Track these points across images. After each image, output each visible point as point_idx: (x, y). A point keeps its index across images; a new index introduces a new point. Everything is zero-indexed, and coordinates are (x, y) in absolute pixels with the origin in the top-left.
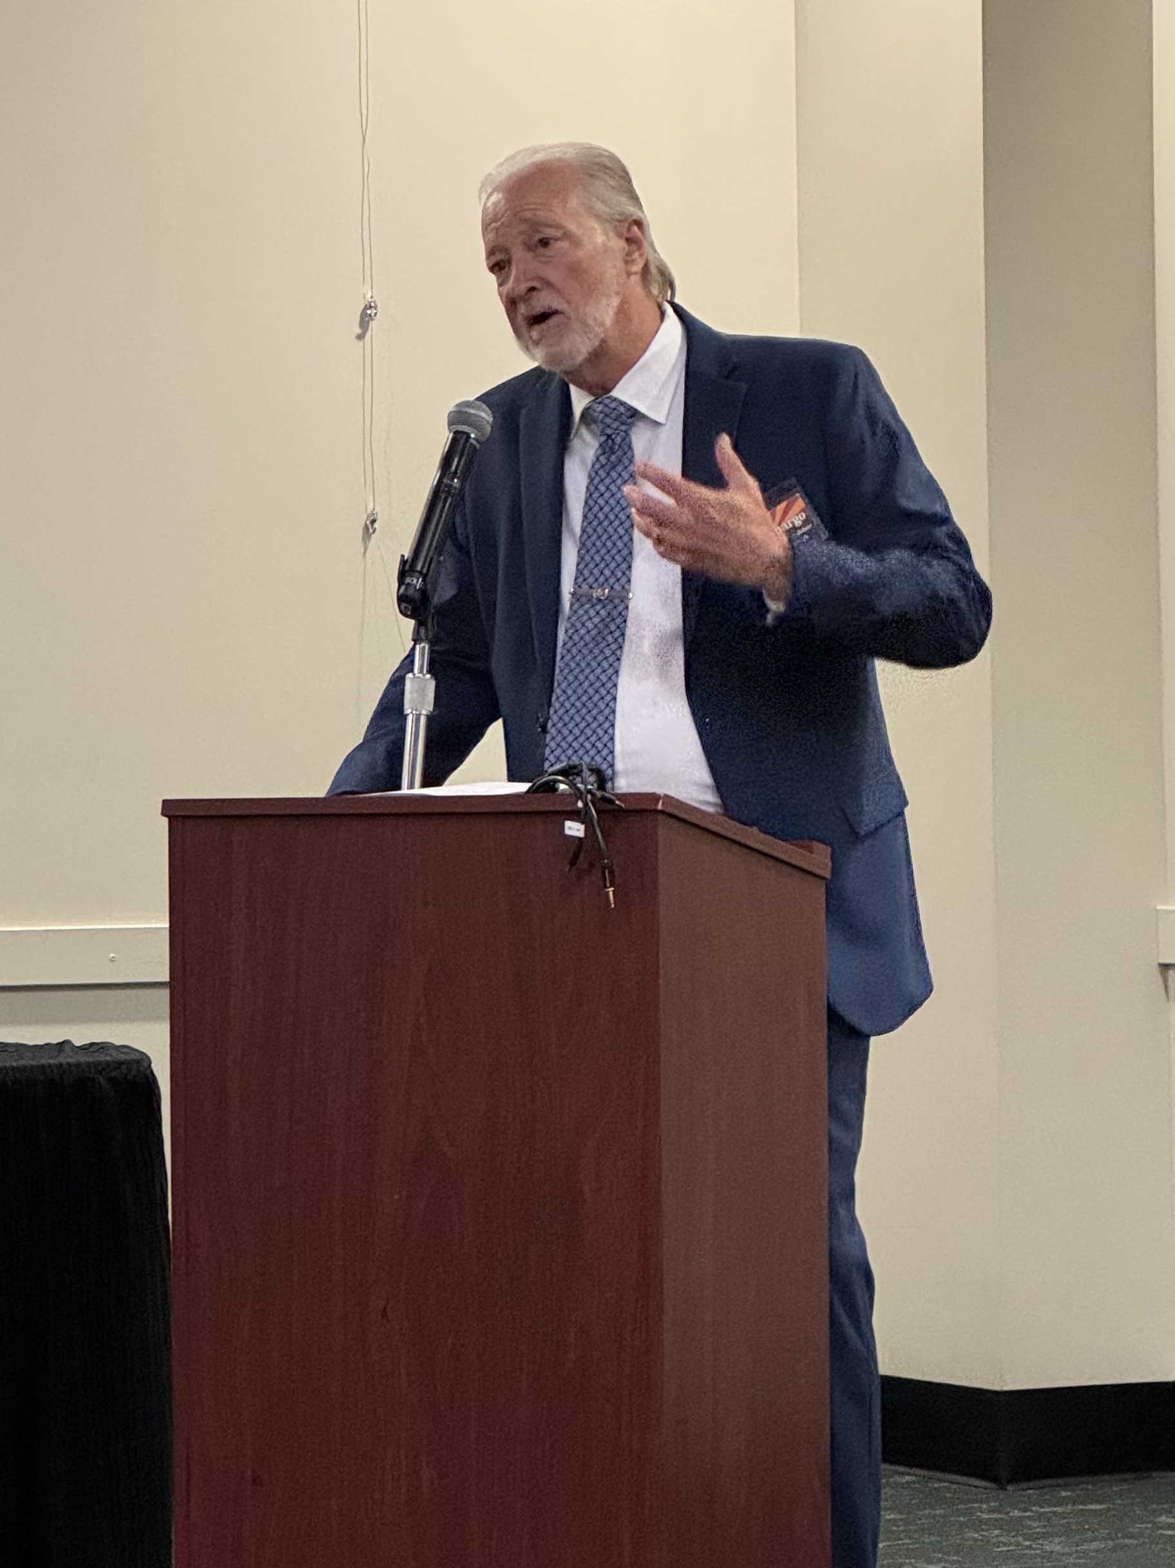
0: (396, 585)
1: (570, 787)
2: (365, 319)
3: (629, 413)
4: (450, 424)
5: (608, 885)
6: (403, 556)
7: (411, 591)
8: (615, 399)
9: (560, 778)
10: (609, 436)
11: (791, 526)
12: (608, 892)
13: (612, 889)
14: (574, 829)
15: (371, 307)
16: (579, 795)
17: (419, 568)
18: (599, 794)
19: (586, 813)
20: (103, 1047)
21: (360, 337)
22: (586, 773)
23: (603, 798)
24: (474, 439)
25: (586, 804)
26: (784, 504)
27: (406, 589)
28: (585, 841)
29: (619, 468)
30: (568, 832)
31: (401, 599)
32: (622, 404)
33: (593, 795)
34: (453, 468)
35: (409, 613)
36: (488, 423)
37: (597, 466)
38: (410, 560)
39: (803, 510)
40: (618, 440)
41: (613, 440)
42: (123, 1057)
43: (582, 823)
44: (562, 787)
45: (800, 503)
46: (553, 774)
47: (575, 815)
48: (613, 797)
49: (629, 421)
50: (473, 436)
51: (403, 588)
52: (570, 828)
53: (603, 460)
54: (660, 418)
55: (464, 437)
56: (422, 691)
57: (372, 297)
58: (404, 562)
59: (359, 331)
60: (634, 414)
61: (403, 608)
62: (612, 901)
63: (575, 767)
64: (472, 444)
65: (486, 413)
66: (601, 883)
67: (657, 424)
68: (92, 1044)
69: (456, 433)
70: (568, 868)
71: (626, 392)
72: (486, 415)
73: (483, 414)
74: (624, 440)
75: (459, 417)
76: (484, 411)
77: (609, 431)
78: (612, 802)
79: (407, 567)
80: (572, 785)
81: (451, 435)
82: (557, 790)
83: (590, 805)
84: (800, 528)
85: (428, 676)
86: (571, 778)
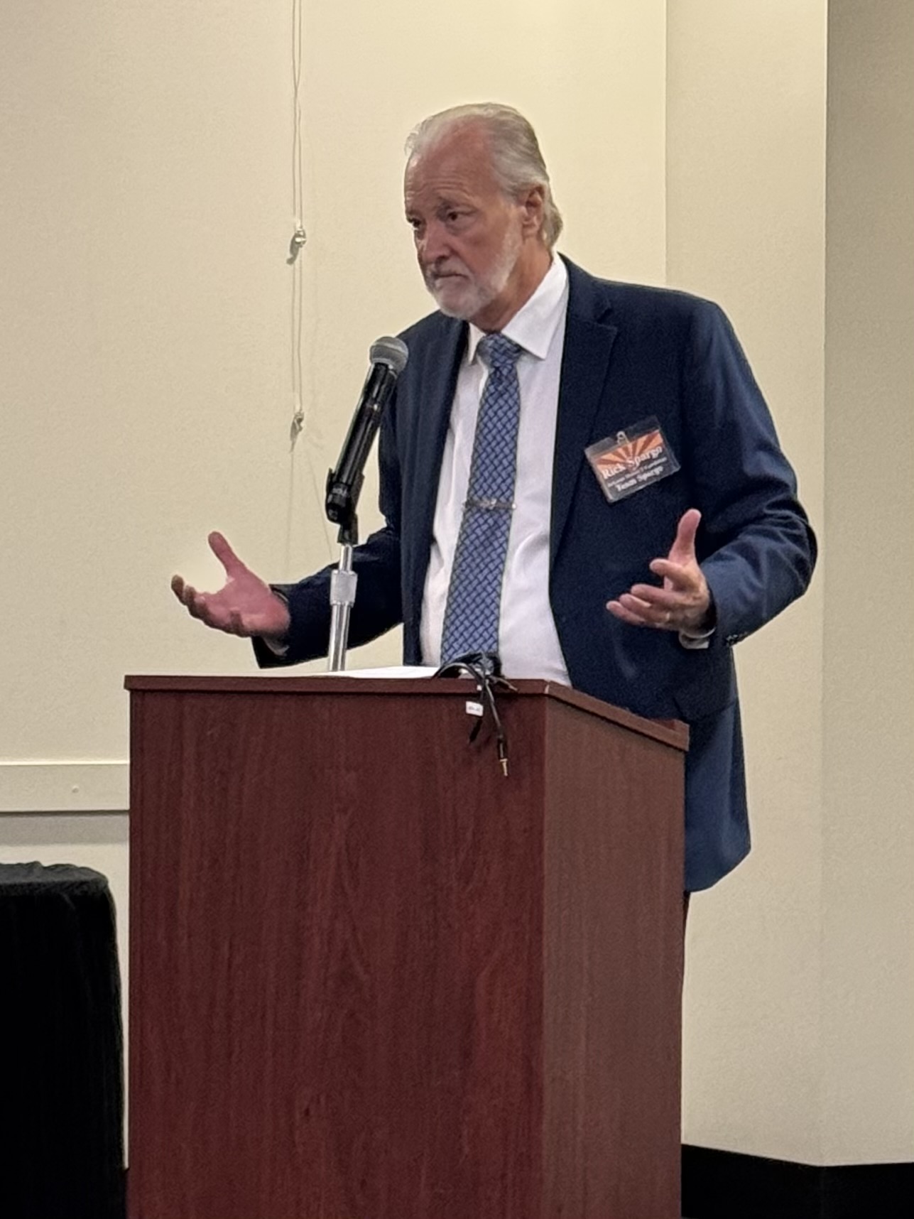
0: (325, 494)
1: (470, 672)
2: (295, 247)
3: (515, 349)
4: (373, 356)
5: (502, 756)
6: (330, 470)
7: (337, 501)
8: (504, 337)
9: (463, 665)
10: (497, 369)
11: (649, 457)
12: (503, 762)
13: (505, 760)
14: (474, 708)
15: (300, 236)
16: (479, 679)
17: (344, 480)
18: (495, 679)
19: (485, 694)
20: (66, 868)
21: (291, 261)
22: (484, 660)
23: (499, 683)
24: (392, 370)
25: (484, 689)
26: (644, 438)
27: (333, 498)
28: (483, 719)
29: (506, 396)
30: (469, 711)
31: (329, 506)
32: (510, 341)
33: (491, 681)
34: (374, 394)
35: (336, 518)
36: (405, 356)
37: (487, 395)
38: (337, 473)
39: (660, 445)
40: (505, 372)
41: (501, 372)
42: (84, 878)
43: (481, 703)
44: (464, 671)
45: (659, 439)
46: (457, 661)
47: (475, 697)
48: (506, 682)
49: (515, 355)
50: (391, 367)
51: (331, 497)
52: (471, 708)
53: (492, 389)
54: (542, 354)
55: (384, 368)
56: (346, 586)
57: (301, 227)
58: (331, 475)
59: (289, 256)
60: (520, 350)
61: (330, 514)
62: (505, 771)
63: (475, 655)
64: (390, 375)
65: (403, 347)
66: (496, 754)
67: (537, 359)
68: (57, 866)
69: (378, 365)
70: (468, 741)
71: (514, 331)
72: (403, 350)
73: (400, 348)
74: (510, 371)
75: (379, 350)
76: (401, 345)
77: (497, 364)
78: (506, 687)
79: (335, 479)
80: (472, 671)
81: (373, 366)
82: (459, 674)
83: (488, 689)
84: (656, 459)
85: (352, 573)
86: (471, 664)
